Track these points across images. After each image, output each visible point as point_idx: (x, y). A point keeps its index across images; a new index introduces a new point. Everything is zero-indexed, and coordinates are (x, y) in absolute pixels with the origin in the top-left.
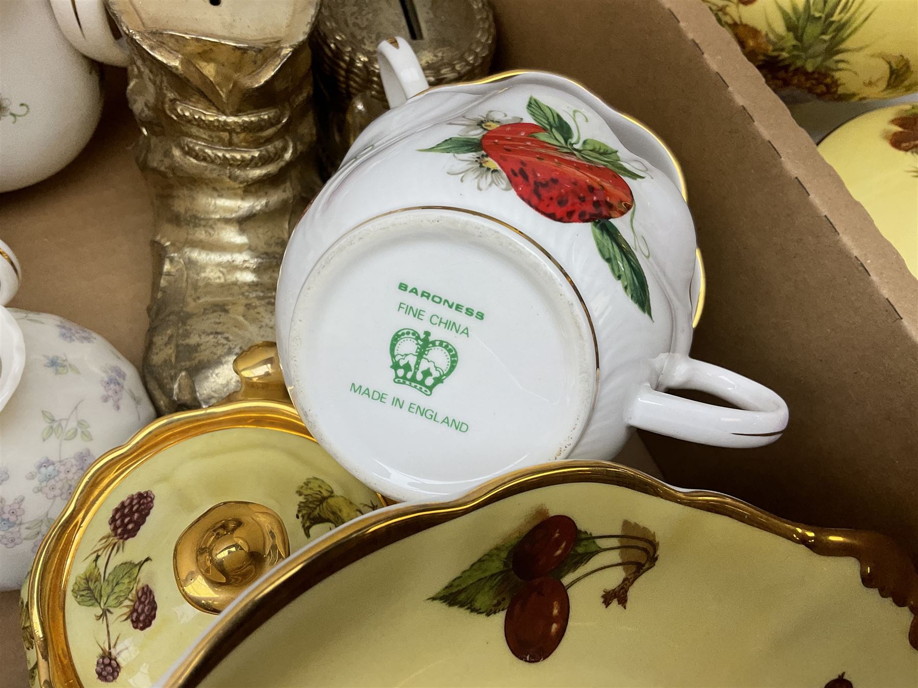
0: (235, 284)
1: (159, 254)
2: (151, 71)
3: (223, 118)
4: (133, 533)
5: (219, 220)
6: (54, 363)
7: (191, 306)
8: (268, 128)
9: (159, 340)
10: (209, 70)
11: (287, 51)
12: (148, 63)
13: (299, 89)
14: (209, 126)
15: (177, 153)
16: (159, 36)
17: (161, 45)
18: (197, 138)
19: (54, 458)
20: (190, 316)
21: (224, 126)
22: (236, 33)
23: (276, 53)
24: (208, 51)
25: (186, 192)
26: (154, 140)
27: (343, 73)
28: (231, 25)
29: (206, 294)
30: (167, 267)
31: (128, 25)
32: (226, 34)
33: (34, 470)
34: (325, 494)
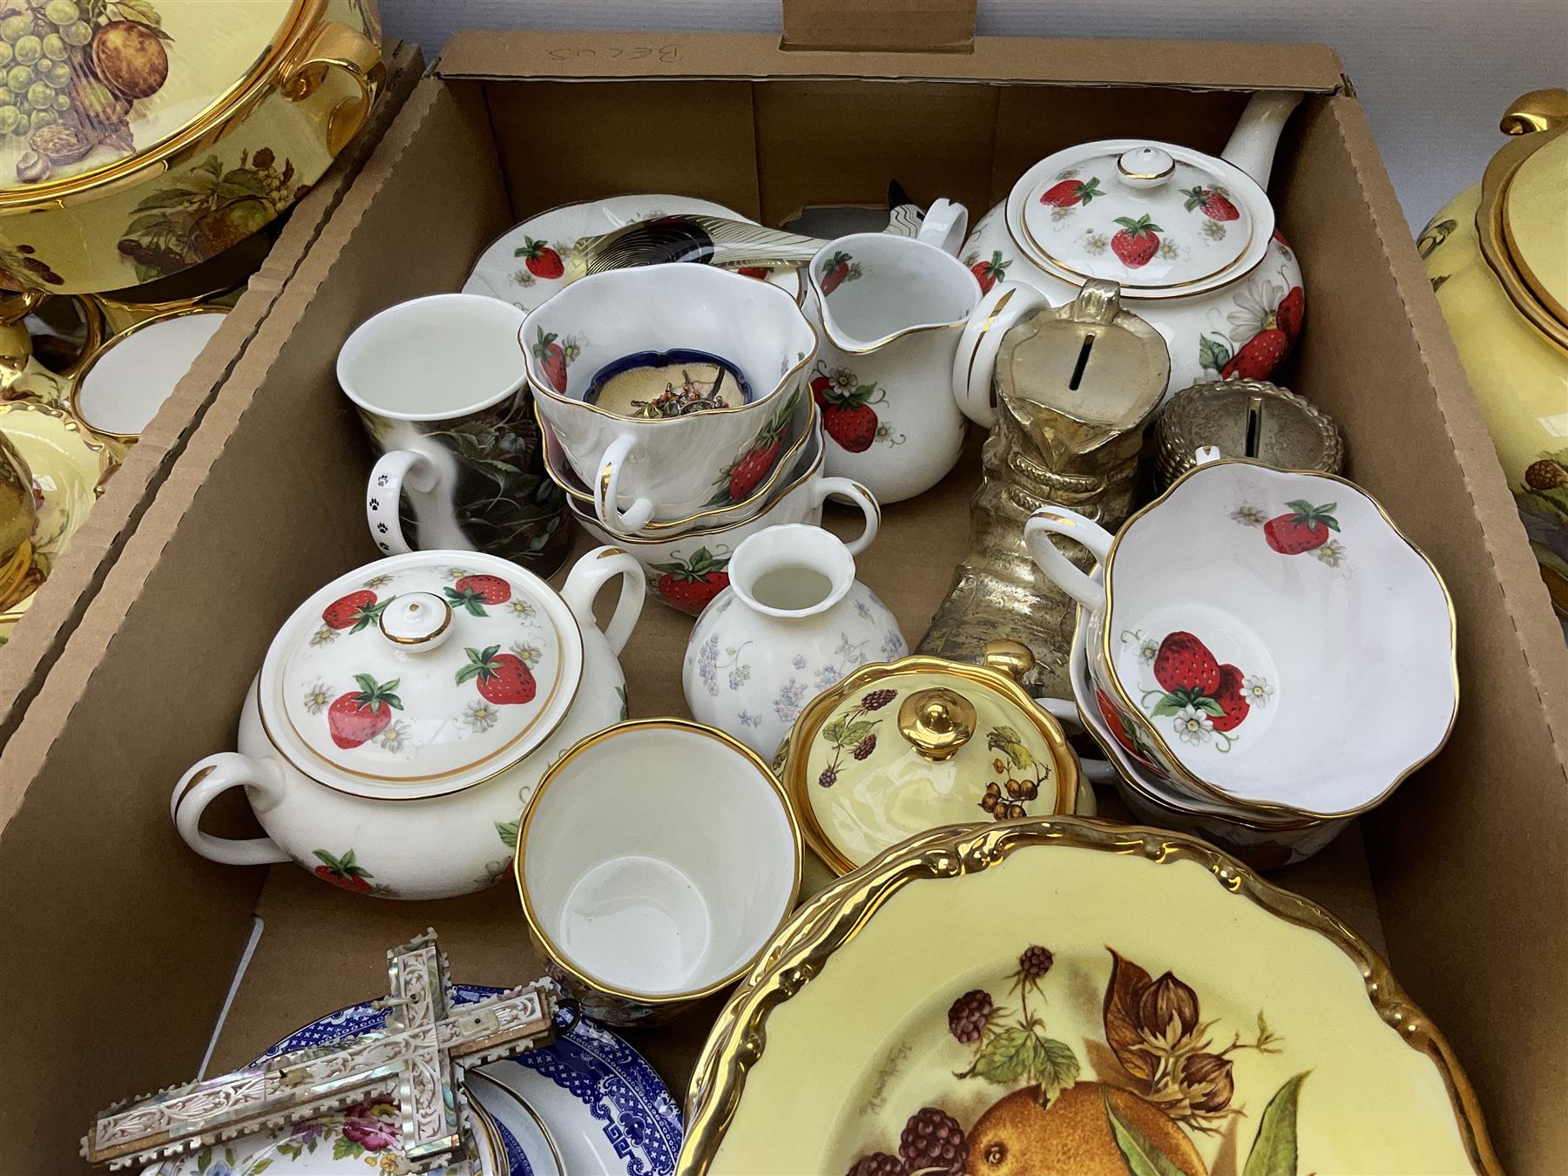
0: (1011, 611)
1: (960, 573)
2: (1008, 428)
3: (1048, 474)
4: (875, 708)
5: (1016, 557)
6: (861, 607)
7: (969, 617)
8: (1083, 492)
9: (936, 634)
10: (1049, 434)
11: (1115, 433)
12: (1008, 421)
13: (1119, 468)
14: (1037, 479)
15: (1004, 496)
16: (1022, 402)
17: (1021, 408)
18: (1024, 487)
19: (837, 669)
20: (965, 623)
21: (1047, 482)
22: (1081, 412)
23: (1106, 433)
24: (1054, 419)
25: (1000, 530)
26: (991, 484)
27: (1171, 470)
28: (1079, 406)
29: (985, 612)
30: (962, 584)
31: (1004, 392)
32: (1072, 411)
33: (822, 671)
34: (1014, 740)
